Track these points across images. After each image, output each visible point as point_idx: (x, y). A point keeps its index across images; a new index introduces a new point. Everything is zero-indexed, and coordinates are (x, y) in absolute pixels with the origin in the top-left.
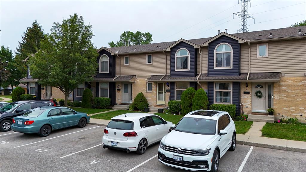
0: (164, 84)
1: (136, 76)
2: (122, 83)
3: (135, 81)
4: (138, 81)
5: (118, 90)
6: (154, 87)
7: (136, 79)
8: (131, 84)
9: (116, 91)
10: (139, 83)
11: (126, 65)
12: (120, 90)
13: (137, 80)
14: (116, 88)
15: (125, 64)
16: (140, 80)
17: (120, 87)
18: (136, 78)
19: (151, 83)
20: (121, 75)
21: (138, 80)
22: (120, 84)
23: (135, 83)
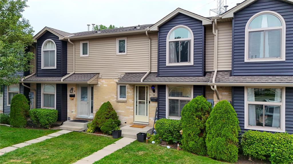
1: (99, 73)
3: (99, 83)
5: (71, 96)
6: (130, 92)
7: (100, 78)
8: (92, 87)
10: (104, 85)
11: (84, 56)
13: (102, 81)
16: (107, 80)
17: (73, 91)
18: (100, 76)
19: (125, 86)
20: (76, 73)
21: (103, 81)
22: (74, 88)
23: (97, 85)
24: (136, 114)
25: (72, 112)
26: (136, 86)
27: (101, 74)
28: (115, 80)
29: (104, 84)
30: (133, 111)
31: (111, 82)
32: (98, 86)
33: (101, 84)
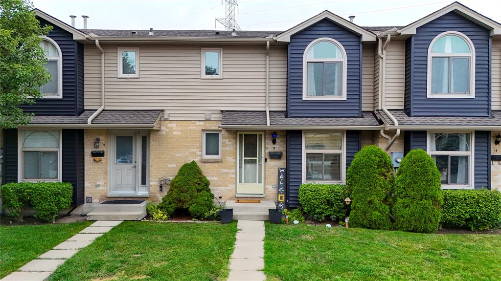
0: (260, 135)
1: (163, 111)
2: (108, 132)
3: (162, 128)
4: (171, 129)
5: (94, 154)
7: (166, 120)
8: (146, 136)
9: (88, 158)
10: (175, 133)
11: (126, 76)
12: (102, 154)
13: (169, 125)
14: (88, 150)
15: (120, 74)
16: (181, 123)
17: (101, 145)
18: (166, 117)
19: (218, 134)
20: (107, 108)
21: (173, 125)
22: (102, 138)
23: (159, 133)
24: (240, 182)
25: (98, 186)
26: (239, 133)
27: (166, 112)
28: (198, 123)
29: (175, 131)
30: (234, 176)
31: (190, 127)
32: (162, 135)
33: (168, 130)
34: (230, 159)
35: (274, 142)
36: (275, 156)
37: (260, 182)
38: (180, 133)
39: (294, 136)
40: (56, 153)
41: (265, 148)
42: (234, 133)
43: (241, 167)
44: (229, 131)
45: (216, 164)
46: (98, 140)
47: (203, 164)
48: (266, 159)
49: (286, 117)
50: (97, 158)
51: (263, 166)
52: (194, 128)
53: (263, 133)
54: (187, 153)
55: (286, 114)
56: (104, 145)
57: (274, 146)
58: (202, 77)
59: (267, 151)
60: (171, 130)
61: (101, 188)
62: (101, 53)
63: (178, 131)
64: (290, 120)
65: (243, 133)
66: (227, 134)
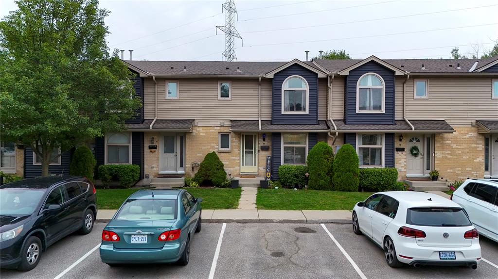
0: (255, 136)
1: (194, 120)
2: (159, 134)
3: (193, 131)
5: (151, 148)
6: (234, 141)
7: (196, 126)
8: (183, 136)
9: (146, 150)
12: (155, 148)
13: (198, 129)
14: (147, 145)
15: (167, 97)
16: (205, 128)
19: (228, 135)
20: (158, 119)
21: (200, 129)
22: (155, 137)
23: (192, 134)
25: (153, 168)
26: (241, 134)
27: (196, 121)
28: (216, 128)
29: (201, 133)
30: (239, 161)
31: (211, 131)
32: (193, 136)
33: (197, 132)
34: (236, 151)
35: (264, 140)
36: (264, 149)
37: (255, 165)
38: (204, 134)
39: (276, 136)
40: (128, 147)
41: (258, 144)
42: (239, 134)
43: (243, 156)
44: (235, 133)
45: (227, 154)
46: (153, 138)
47: (219, 154)
48: (259, 151)
49: (271, 124)
50: (153, 150)
51: (257, 155)
52: (214, 131)
53: (257, 134)
54: (209, 147)
55: (271, 122)
56: (157, 142)
57: (264, 142)
58: (219, 99)
59: (259, 145)
60: (199, 132)
61: (155, 169)
62: (156, 84)
63: (203, 133)
64: (274, 126)
65: (245, 134)
66: (234, 135)
